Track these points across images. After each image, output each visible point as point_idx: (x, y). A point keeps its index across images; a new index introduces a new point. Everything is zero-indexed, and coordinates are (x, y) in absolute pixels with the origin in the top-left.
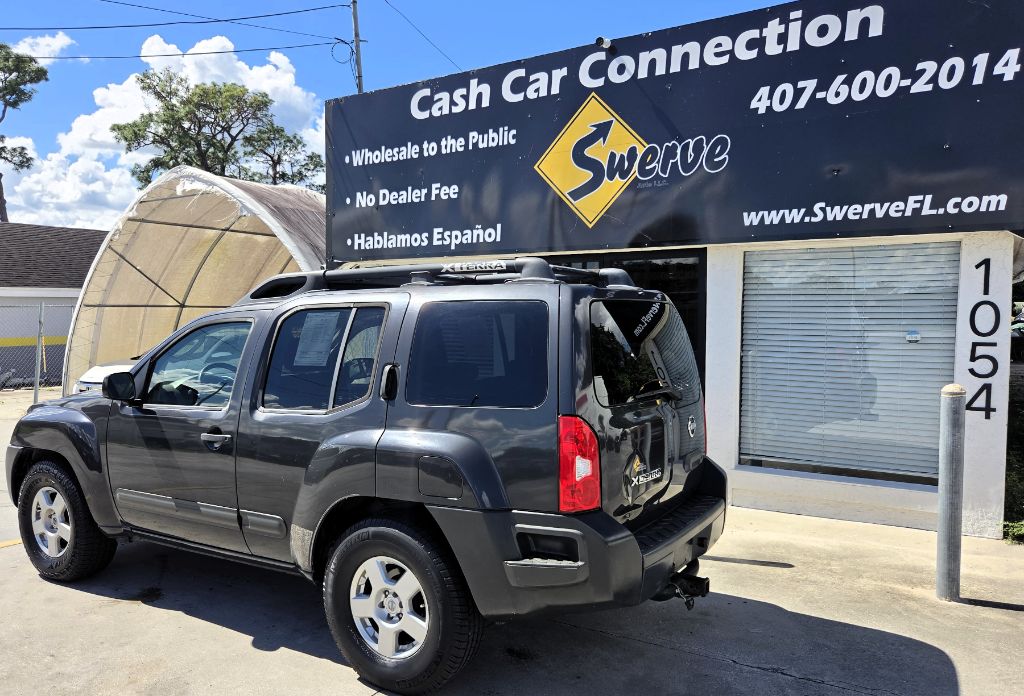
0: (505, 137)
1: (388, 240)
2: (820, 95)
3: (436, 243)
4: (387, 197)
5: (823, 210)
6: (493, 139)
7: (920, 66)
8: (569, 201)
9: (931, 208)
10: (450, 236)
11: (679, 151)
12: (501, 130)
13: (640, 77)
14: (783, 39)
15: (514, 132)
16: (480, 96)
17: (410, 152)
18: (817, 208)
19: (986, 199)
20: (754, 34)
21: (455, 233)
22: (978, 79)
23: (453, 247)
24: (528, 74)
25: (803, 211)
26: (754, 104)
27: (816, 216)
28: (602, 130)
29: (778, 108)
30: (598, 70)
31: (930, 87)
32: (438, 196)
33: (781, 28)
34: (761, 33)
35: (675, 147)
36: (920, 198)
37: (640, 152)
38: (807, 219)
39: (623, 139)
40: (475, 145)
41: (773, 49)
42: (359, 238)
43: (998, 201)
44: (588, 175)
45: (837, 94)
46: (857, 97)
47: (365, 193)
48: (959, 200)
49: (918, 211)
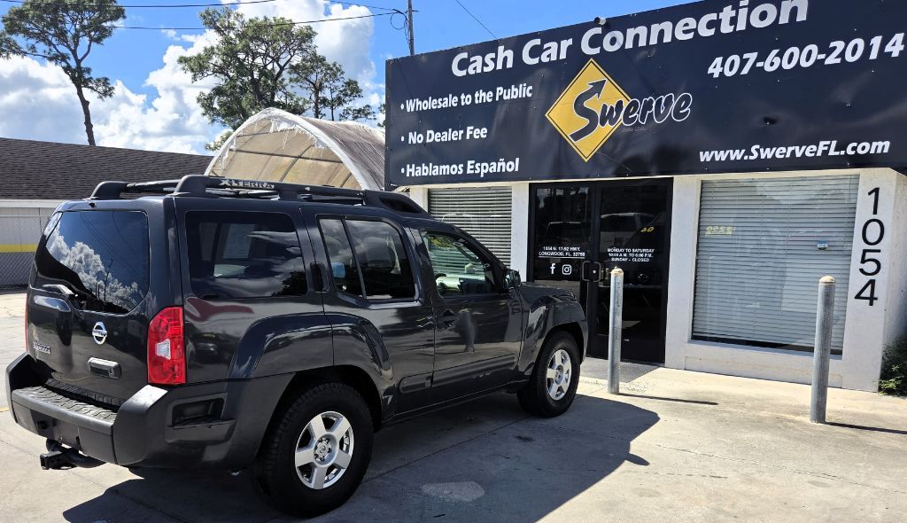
0: (521, 91)
1: (433, 169)
2: (759, 64)
3: (469, 172)
4: (433, 136)
5: (758, 150)
6: (515, 93)
7: (832, 45)
8: (571, 141)
9: (836, 150)
10: (480, 167)
11: (654, 105)
12: (521, 85)
13: (627, 48)
14: (734, 21)
15: (530, 87)
16: (505, 59)
17: (451, 101)
18: (753, 149)
19: (874, 144)
20: (713, 16)
21: (483, 165)
22: (874, 55)
23: (482, 176)
24: (543, 43)
25: (743, 151)
27: (752, 155)
28: (598, 87)
29: (728, 74)
30: (595, 42)
31: (838, 61)
32: (471, 136)
33: (733, 13)
34: (718, 16)
35: (651, 101)
36: (828, 143)
37: (625, 105)
39: (612, 95)
40: (501, 97)
41: (726, 28)
42: (411, 167)
43: (883, 146)
44: (586, 122)
45: (772, 64)
46: (786, 66)
47: (415, 133)
48: (855, 144)
49: (826, 152)
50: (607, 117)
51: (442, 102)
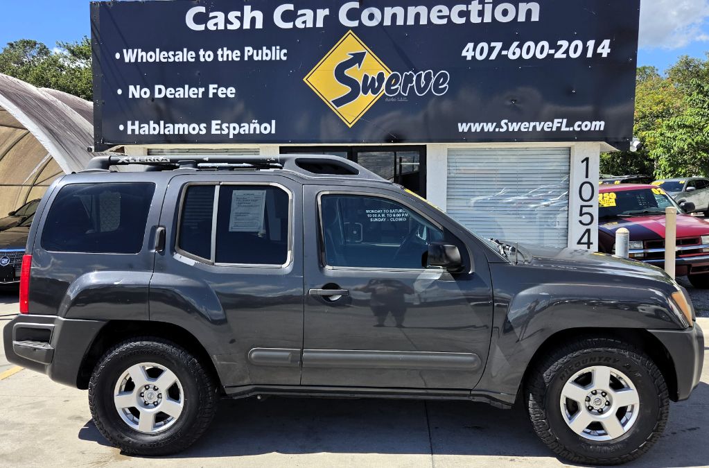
0: (277, 54)
1: (165, 128)
2: (504, 53)
3: (214, 132)
4: (163, 92)
5: (506, 124)
6: (267, 55)
7: (559, 43)
8: (333, 107)
9: (566, 127)
10: (228, 128)
11: (414, 79)
12: (274, 48)
13: (385, 24)
14: (481, 13)
15: (285, 51)
16: (253, 20)
17: (185, 56)
18: (503, 123)
19: (594, 123)
20: (463, 7)
21: (232, 125)
22: (590, 55)
23: (231, 136)
24: (297, 9)
25: (495, 124)
26: (464, 53)
27: (502, 128)
28: (358, 58)
29: (479, 58)
30: (353, 15)
31: (564, 56)
32: (215, 94)
33: (480, 7)
34: (467, 7)
35: (411, 76)
36: (560, 120)
37: (387, 76)
38: (497, 130)
39: (372, 66)
40: (251, 57)
42: (133, 124)
43: (599, 125)
44: (347, 89)
45: (514, 53)
46: (525, 57)
47: (138, 87)
48: (580, 123)
49: (558, 128)
50: (369, 86)
51: (174, 56)
